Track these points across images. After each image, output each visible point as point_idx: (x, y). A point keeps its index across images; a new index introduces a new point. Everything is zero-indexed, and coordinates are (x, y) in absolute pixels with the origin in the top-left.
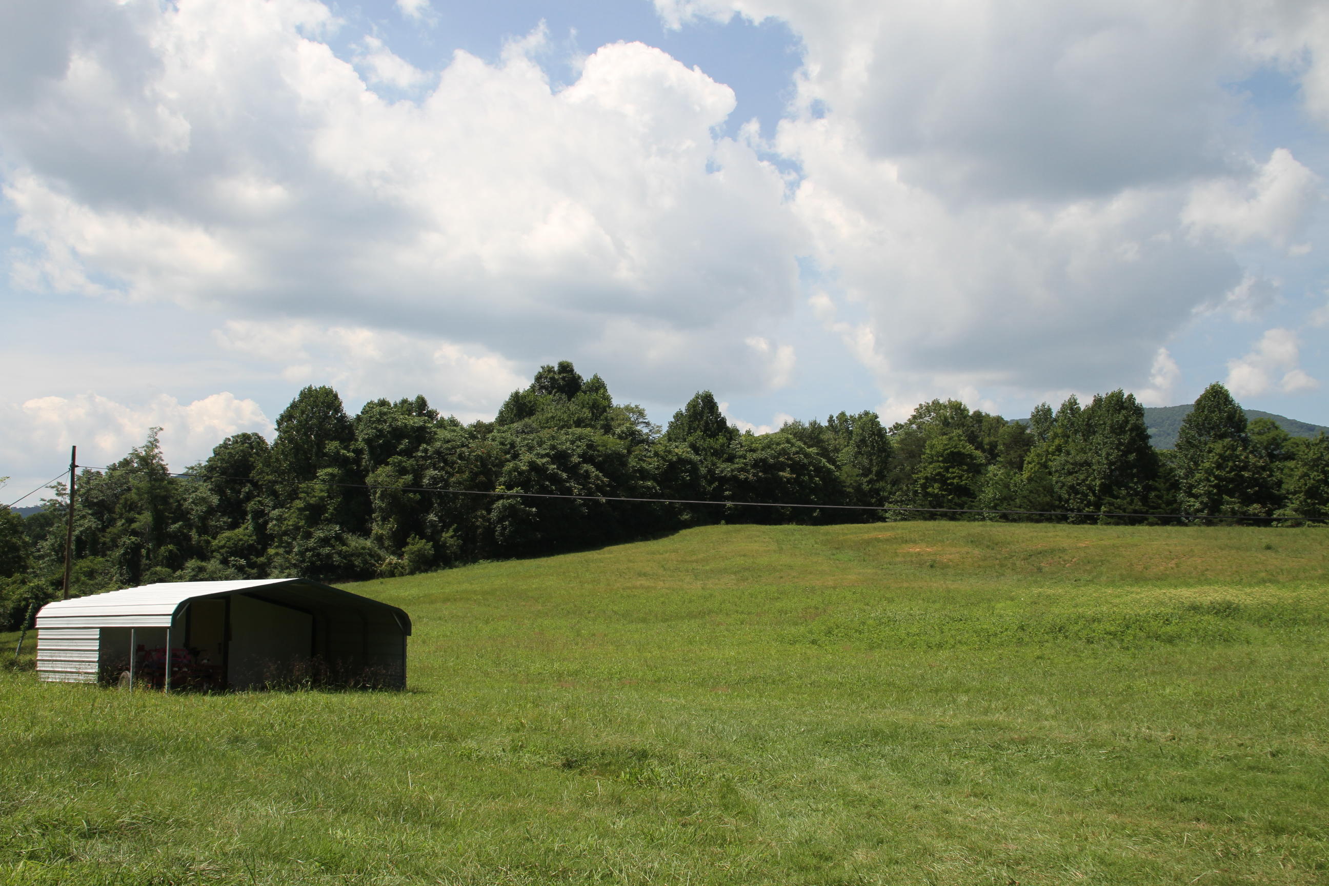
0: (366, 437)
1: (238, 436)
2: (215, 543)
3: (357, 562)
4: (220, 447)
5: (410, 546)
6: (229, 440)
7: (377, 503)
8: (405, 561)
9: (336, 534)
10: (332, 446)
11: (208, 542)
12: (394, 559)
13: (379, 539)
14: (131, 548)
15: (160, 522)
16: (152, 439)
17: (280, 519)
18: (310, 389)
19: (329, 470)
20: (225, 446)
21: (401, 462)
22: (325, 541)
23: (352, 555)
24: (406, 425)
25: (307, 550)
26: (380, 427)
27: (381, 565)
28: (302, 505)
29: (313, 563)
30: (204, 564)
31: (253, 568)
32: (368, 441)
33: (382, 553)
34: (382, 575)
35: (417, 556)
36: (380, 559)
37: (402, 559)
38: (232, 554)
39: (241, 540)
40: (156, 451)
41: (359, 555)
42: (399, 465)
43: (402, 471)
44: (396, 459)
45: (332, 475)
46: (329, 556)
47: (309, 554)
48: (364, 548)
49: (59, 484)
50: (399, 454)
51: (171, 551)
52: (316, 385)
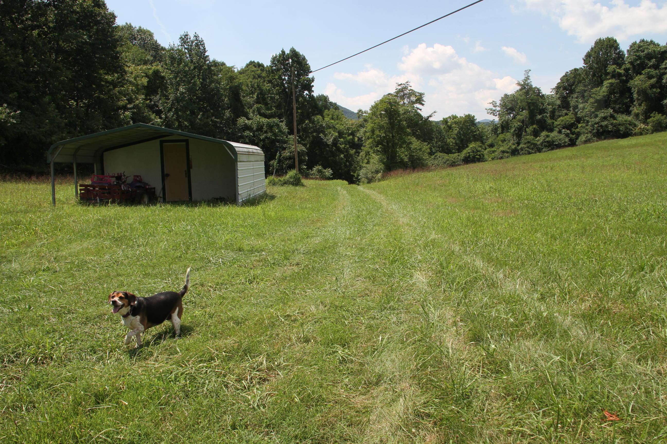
0: (630, 61)
1: (572, 70)
2: (556, 123)
3: (622, 128)
4: (564, 76)
5: (652, 118)
6: (568, 73)
7: (635, 96)
8: (649, 127)
9: (611, 114)
10: (611, 68)
11: (553, 123)
12: (643, 126)
13: (637, 115)
14: (518, 128)
15: (532, 115)
16: (526, 76)
17: (584, 108)
18: (600, 40)
19: (610, 81)
20: (566, 75)
21: (650, 72)
22: (605, 118)
23: (619, 125)
24: (654, 51)
25: (596, 124)
26: (638, 54)
27: (636, 129)
28: (593, 101)
29: (598, 130)
30: (549, 133)
31: (573, 135)
32: (631, 63)
33: (637, 123)
34: (636, 134)
35: (656, 124)
36: (635, 126)
37: (648, 126)
38: (564, 128)
39: (568, 121)
40: (529, 81)
41: (623, 125)
42: (648, 74)
43: (650, 77)
44: (647, 70)
45: (611, 83)
46: (606, 126)
47: (596, 126)
48: (626, 121)
49: (493, 101)
50: (648, 68)
51: (535, 128)
52: (604, 37)
